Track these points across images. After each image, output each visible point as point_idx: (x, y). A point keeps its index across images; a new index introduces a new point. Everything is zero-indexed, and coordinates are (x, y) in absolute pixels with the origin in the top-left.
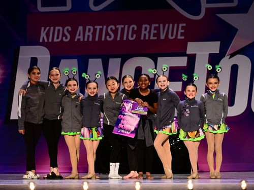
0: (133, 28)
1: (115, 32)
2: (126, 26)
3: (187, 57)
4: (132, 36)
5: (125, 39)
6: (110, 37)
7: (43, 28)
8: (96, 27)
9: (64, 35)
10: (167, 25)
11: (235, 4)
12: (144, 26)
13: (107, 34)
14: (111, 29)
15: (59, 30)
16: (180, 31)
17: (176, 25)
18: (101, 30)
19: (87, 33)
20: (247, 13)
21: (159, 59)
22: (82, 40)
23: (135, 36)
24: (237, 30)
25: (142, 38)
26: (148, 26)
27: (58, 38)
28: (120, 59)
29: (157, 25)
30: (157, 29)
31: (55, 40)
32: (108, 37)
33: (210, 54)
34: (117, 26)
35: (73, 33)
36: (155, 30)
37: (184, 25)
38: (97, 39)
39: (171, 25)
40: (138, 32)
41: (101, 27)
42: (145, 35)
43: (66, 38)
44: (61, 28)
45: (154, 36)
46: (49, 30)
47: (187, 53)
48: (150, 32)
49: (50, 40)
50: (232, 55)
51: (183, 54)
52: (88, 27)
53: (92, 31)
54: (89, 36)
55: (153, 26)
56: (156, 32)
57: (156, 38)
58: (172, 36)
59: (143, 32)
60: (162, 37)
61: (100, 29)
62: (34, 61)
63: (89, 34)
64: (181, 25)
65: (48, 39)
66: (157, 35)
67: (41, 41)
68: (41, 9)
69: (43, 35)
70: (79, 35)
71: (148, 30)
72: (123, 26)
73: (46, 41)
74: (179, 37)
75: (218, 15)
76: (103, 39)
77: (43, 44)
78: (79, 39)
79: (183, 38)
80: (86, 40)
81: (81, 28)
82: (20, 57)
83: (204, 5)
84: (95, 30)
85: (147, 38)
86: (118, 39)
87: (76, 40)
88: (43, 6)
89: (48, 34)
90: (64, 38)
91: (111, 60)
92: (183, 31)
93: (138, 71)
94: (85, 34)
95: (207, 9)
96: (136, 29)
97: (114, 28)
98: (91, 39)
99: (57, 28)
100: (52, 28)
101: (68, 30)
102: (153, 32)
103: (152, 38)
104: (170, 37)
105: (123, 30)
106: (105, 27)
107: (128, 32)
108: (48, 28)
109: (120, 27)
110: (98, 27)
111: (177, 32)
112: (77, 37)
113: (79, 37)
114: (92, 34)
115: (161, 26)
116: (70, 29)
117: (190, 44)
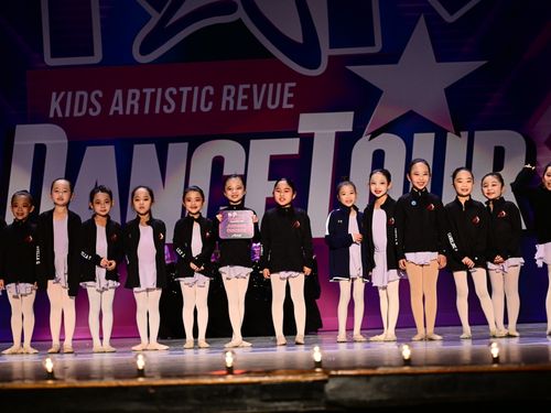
0: (208, 91)
1: (177, 98)
2: (196, 89)
3: (298, 139)
4: (206, 106)
5: (194, 110)
6: (169, 107)
7: (54, 94)
8: (144, 90)
9: (90, 105)
10: (264, 86)
11: (377, 48)
12: (226, 88)
13: (164, 101)
14: (171, 93)
15: (82, 97)
16: (287, 95)
17: (279, 85)
18: (154, 96)
19: (130, 102)
20: (396, 62)
21: (253, 143)
22: (121, 113)
23: (210, 104)
24: (382, 92)
25: (223, 108)
26: (232, 88)
27: (80, 110)
28: (186, 144)
29: (248, 86)
30: (248, 92)
31: (76, 114)
32: (165, 108)
33: (337, 133)
34: (181, 89)
35: (106, 102)
36: (244, 94)
37: (294, 84)
38: (147, 111)
39: (271, 86)
40: (216, 99)
41: (153, 90)
42: (228, 102)
43: (95, 110)
44: (85, 94)
45: (243, 105)
46: (65, 97)
47: (300, 131)
48: (236, 98)
49: (67, 114)
50: (374, 135)
51: (293, 134)
52: (131, 92)
53: (137, 98)
54: (133, 106)
55: (242, 87)
56: (246, 97)
57: (246, 108)
58: (273, 103)
59: (225, 98)
60: (257, 105)
61: (152, 93)
62: (40, 151)
63: (132, 102)
64: (287, 85)
65: (63, 111)
66: (249, 102)
67: (52, 115)
68: (50, 61)
69: (55, 105)
70: (117, 105)
71: (233, 93)
72: (190, 89)
73: (60, 115)
74: (285, 106)
75: (350, 68)
76: (157, 111)
77: (56, 121)
78: (116, 112)
79: (291, 106)
80: (128, 112)
81: (119, 93)
82: (16, 143)
83: (326, 51)
84: (143, 96)
85: (231, 108)
86: (183, 110)
87: (111, 113)
88: (53, 56)
89: (63, 105)
90: (91, 110)
91: (171, 146)
92: (291, 95)
93: (218, 163)
94: (126, 102)
95: (330, 57)
96: (212, 93)
97: (175, 92)
98: (136, 112)
99: (78, 94)
100: (70, 94)
101: (97, 96)
102: (241, 97)
103: (240, 107)
104: (270, 106)
105: (190, 94)
106: (160, 90)
107: (198, 99)
108: (63, 94)
109: (185, 90)
110: (149, 91)
111: (280, 97)
112: (113, 108)
113: (116, 109)
114: (139, 102)
115: (255, 86)
116: (101, 95)
117: (303, 117)
